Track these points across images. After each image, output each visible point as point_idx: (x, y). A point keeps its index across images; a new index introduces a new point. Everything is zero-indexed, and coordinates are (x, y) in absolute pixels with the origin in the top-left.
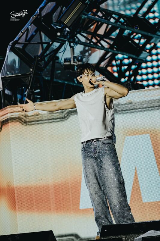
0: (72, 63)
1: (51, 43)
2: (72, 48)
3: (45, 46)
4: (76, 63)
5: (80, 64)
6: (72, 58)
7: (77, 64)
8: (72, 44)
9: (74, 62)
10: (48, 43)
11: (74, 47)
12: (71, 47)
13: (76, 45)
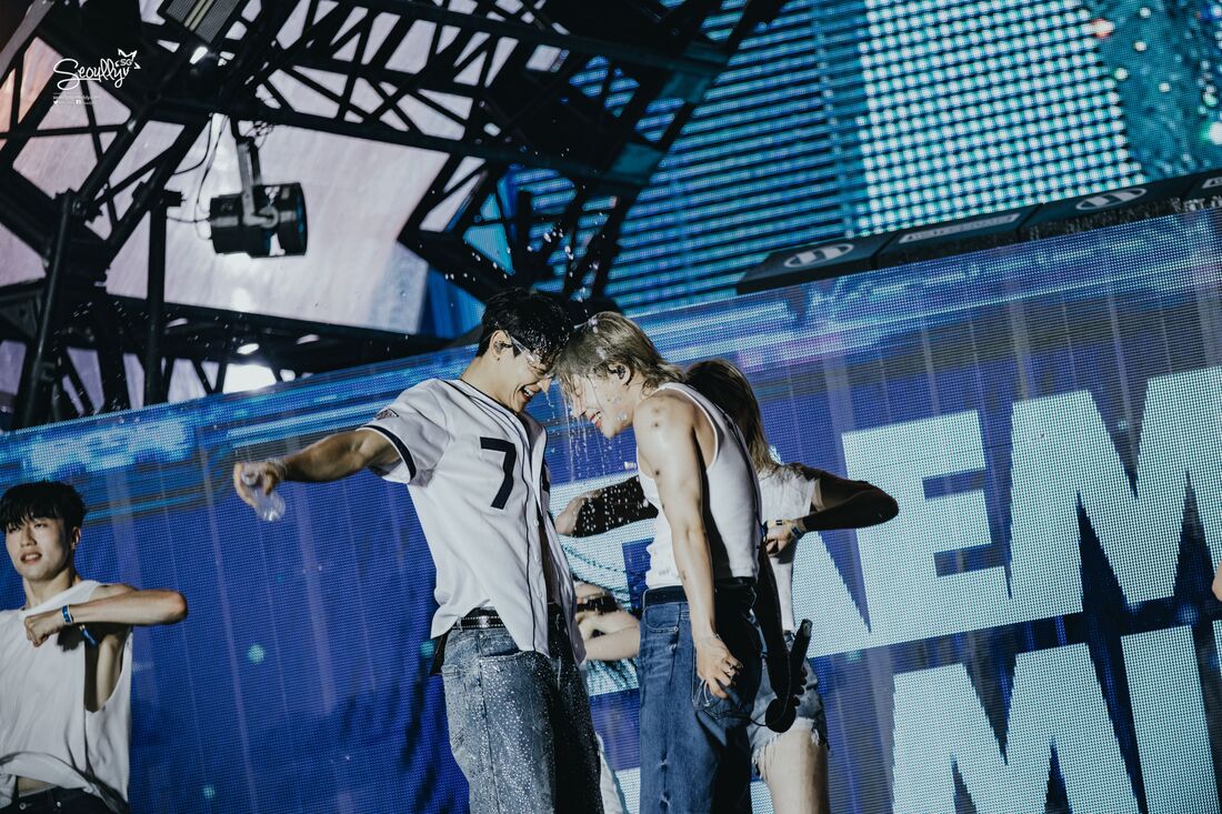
0: (250, 219)
1: (131, 127)
2: (244, 147)
3: (107, 139)
4: (271, 217)
5: (286, 223)
6: (249, 192)
7: (275, 222)
8: (245, 127)
9: (257, 214)
10: (120, 129)
11: (258, 142)
12: (240, 139)
13: (264, 131)
